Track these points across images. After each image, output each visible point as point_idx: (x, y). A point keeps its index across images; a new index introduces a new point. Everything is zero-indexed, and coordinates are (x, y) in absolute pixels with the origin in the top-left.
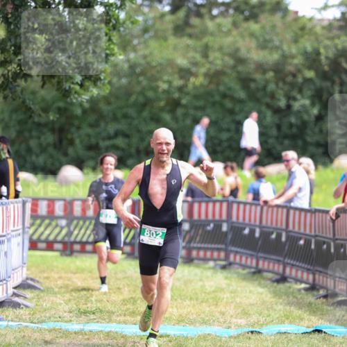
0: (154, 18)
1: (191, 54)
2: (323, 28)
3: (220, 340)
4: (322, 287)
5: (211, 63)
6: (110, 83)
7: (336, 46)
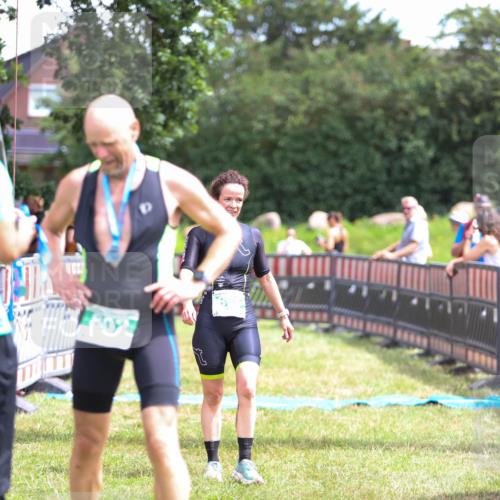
0: (248, 50)
1: (290, 90)
2: (439, 59)
3: (323, 413)
4: (437, 353)
5: (312, 99)
6: (197, 122)
7: (453, 79)
